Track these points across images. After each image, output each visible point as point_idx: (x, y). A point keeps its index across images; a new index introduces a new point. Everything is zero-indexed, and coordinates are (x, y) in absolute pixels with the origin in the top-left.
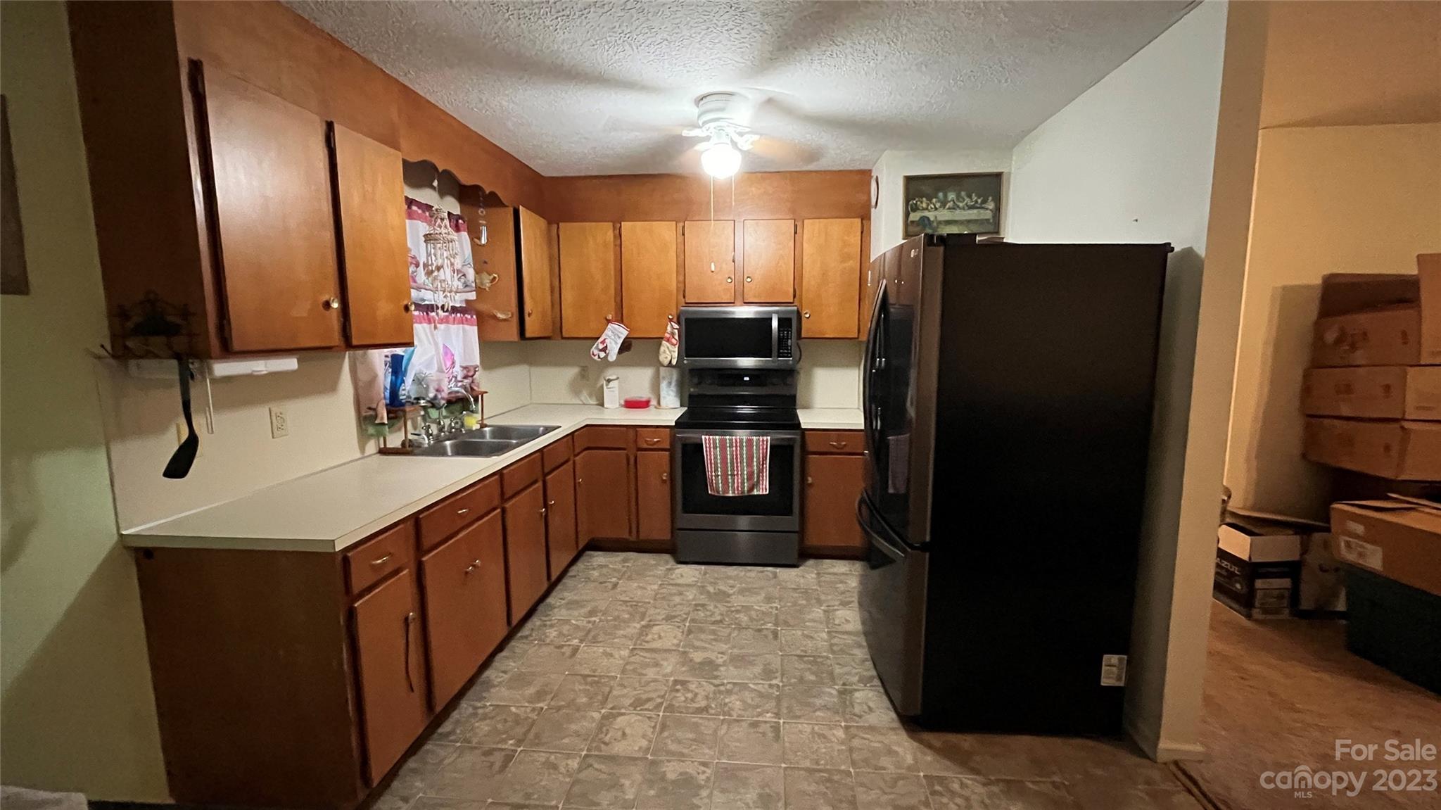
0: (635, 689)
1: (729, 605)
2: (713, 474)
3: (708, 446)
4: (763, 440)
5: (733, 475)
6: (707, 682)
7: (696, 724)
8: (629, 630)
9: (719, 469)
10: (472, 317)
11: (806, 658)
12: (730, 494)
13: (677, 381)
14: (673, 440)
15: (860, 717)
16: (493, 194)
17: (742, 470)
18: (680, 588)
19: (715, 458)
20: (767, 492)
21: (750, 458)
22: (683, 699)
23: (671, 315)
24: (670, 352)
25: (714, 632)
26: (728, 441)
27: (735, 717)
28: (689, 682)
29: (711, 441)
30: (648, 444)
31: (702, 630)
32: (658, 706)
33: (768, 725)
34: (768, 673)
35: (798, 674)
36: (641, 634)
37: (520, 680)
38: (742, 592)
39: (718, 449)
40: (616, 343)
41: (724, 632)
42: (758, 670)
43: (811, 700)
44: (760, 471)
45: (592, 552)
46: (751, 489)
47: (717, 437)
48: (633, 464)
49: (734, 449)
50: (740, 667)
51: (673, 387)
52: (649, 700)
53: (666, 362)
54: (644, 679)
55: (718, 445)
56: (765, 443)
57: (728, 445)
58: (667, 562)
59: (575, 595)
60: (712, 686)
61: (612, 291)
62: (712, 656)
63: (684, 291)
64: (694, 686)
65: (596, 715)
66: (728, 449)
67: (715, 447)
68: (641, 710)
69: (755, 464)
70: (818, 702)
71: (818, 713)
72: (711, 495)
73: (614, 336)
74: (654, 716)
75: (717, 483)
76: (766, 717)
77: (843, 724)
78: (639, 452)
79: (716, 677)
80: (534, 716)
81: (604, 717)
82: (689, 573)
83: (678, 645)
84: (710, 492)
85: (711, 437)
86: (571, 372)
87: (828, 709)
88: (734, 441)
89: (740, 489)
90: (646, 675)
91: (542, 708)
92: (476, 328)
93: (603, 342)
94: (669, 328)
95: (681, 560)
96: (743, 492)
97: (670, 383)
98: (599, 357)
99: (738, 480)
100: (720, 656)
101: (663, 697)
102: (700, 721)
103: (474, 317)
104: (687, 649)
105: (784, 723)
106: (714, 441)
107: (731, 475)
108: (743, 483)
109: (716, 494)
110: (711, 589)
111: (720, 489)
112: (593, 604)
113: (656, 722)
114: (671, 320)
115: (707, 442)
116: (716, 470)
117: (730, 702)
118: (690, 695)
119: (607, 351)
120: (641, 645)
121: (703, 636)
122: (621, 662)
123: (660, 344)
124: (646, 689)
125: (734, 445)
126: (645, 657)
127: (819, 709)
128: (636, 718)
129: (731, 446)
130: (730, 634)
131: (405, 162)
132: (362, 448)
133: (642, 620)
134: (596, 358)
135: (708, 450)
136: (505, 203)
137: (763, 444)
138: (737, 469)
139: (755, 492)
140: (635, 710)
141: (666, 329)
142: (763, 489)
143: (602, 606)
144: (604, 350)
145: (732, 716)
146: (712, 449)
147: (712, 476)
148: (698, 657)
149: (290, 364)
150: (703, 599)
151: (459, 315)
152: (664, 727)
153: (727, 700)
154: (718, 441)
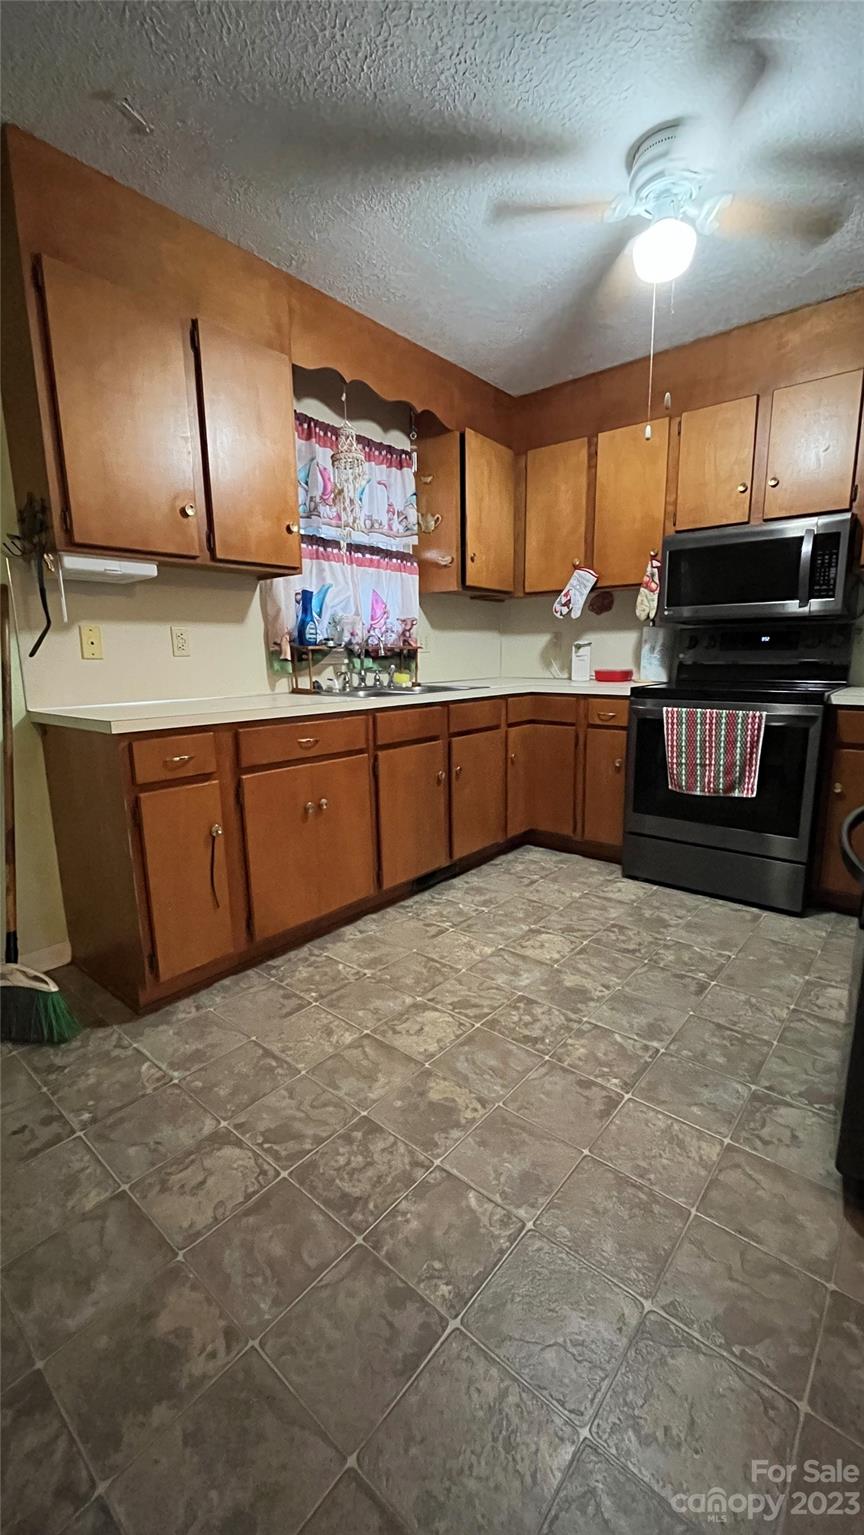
0: (469, 989)
1: (659, 936)
2: (675, 761)
3: (670, 721)
4: (754, 716)
5: (703, 766)
6: (559, 1010)
7: (509, 1053)
8: (513, 930)
9: (684, 755)
10: (412, 564)
11: (729, 1032)
12: (698, 793)
13: (663, 645)
14: (632, 712)
15: (766, 1143)
16: (427, 414)
17: (717, 760)
18: (605, 902)
19: (679, 739)
20: (754, 795)
21: (731, 743)
22: (516, 1019)
23: (653, 550)
24: (647, 603)
25: (614, 961)
26: (699, 715)
27: (565, 1065)
28: (536, 1002)
29: (675, 715)
30: (602, 720)
31: (598, 953)
32: (478, 1017)
33: (604, 1093)
34: (653, 1031)
35: (700, 1047)
36: (522, 937)
37: (369, 943)
38: (689, 926)
39: (684, 726)
40: (582, 594)
41: (626, 963)
42: (641, 1021)
43: (698, 1089)
44: (746, 763)
45: (532, 847)
46: (730, 788)
47: (684, 710)
48: (580, 746)
49: (707, 727)
50: (618, 1010)
51: (657, 655)
52: (476, 1006)
53: (643, 616)
54: (489, 983)
55: (684, 721)
56: (757, 720)
57: (699, 721)
58: (612, 873)
59: (482, 882)
60: (562, 1018)
61: (582, 529)
62: (588, 984)
63: (675, 515)
64: (540, 1011)
65: (409, 1000)
66: (699, 727)
67: (680, 724)
68: (459, 1013)
69: (738, 750)
70: (706, 1095)
71: (695, 1109)
72: (671, 791)
73: (580, 587)
74: (467, 1024)
75: (679, 774)
76: (609, 1080)
77: (727, 1141)
78: (590, 730)
79: (576, 1011)
80: (352, 979)
81: (415, 1006)
82: (631, 890)
83: (557, 961)
84: (670, 787)
85: (675, 709)
86: (542, 640)
87: (716, 1110)
88: (708, 715)
89: (712, 786)
90: (493, 979)
91: (365, 974)
92: (417, 577)
93: (566, 595)
94: (649, 569)
95: (630, 873)
96: (716, 791)
97: (653, 649)
98: (561, 614)
99: (710, 774)
100: (601, 988)
101: (495, 1009)
102: (515, 1051)
103: (415, 564)
104: (564, 969)
105: (629, 1099)
106: (679, 714)
107: (700, 764)
108: (717, 778)
109: (678, 790)
110: (647, 913)
111: (684, 783)
112: (493, 895)
113: (465, 1032)
114: (653, 558)
115: (670, 715)
116: (679, 756)
117: (571, 1045)
118: (527, 1018)
119: (571, 606)
120: (514, 947)
121: (595, 961)
122: (478, 958)
123: (638, 592)
124: (482, 993)
125: (708, 721)
126: (507, 961)
127: (702, 1104)
128: (447, 1019)
129: (703, 723)
130: (634, 969)
131: (295, 368)
132: (273, 686)
133: (535, 923)
134: (558, 615)
135: (670, 726)
136: (446, 425)
137: (753, 721)
138: (711, 756)
139: (736, 794)
140: (453, 1011)
141: (646, 571)
142: (749, 790)
143: (502, 898)
144: (567, 604)
145: (562, 1062)
146: (675, 726)
147: (672, 764)
148: (570, 980)
149: (150, 570)
150: (626, 921)
151: (394, 560)
152: (470, 1040)
153: (570, 1041)
154: (684, 715)
